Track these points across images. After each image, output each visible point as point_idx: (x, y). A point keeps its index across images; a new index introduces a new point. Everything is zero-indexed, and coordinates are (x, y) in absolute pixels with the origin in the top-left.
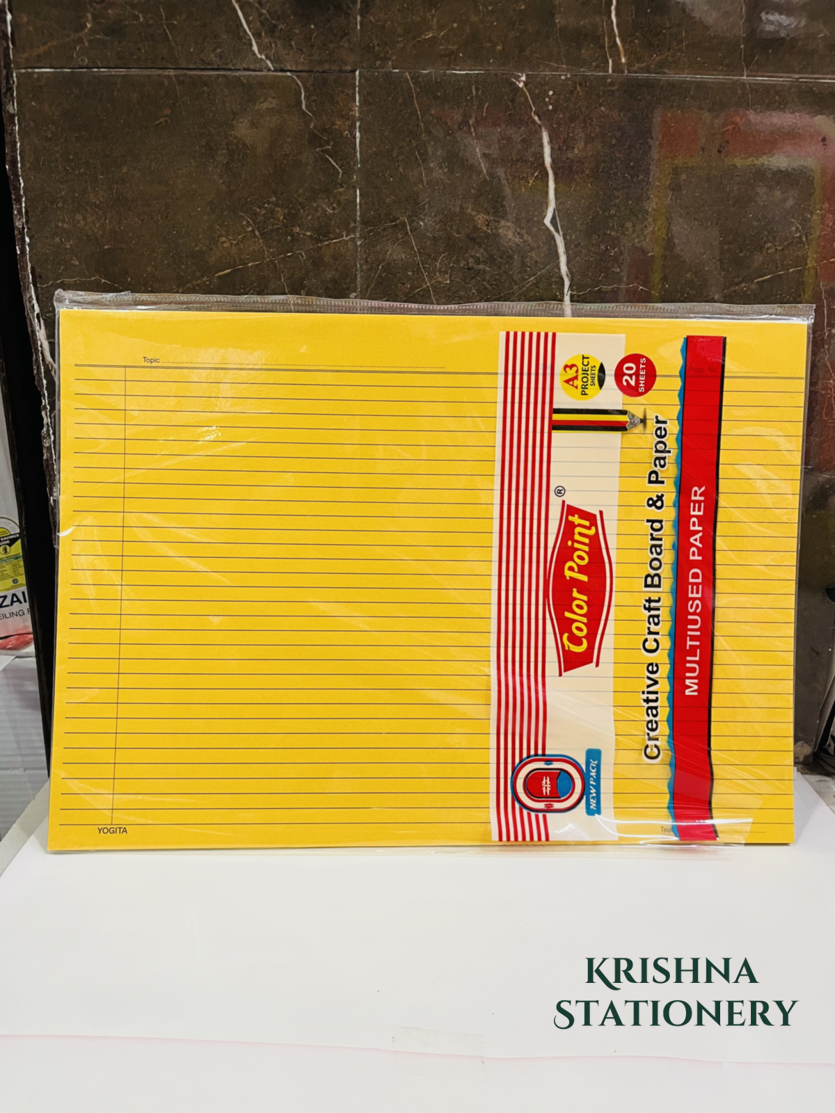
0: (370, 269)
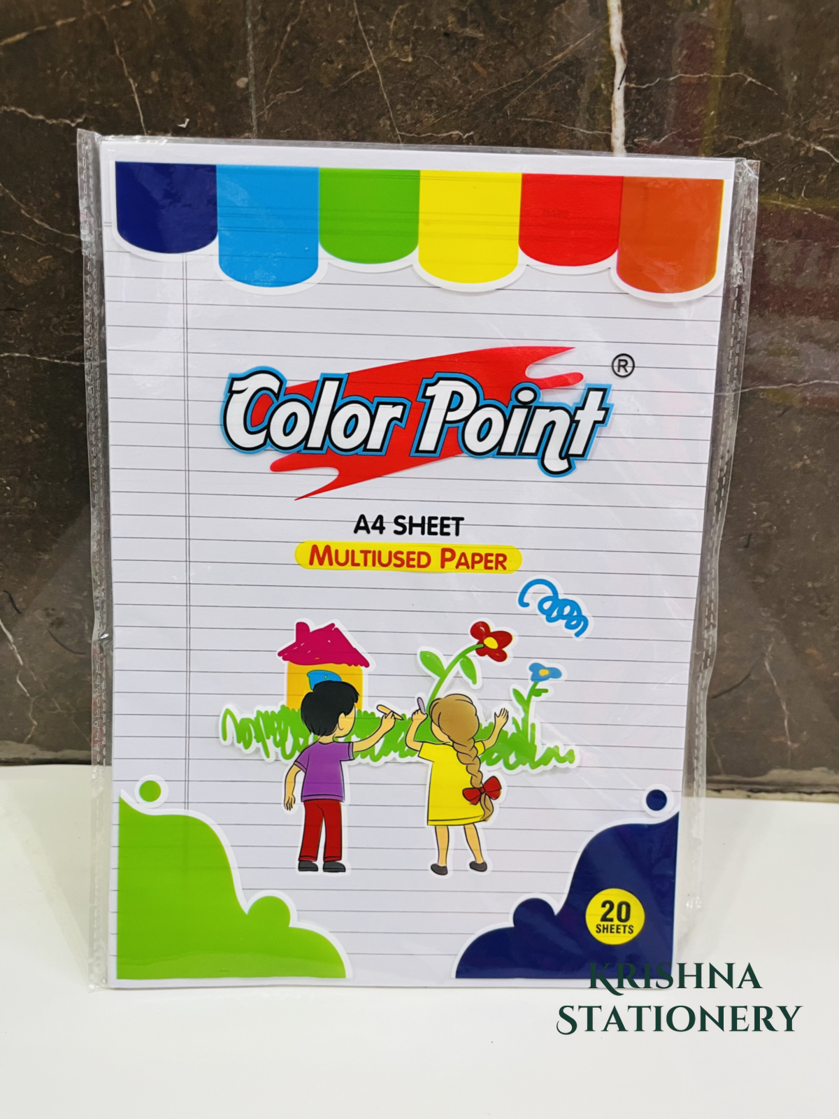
0: (270, 33)
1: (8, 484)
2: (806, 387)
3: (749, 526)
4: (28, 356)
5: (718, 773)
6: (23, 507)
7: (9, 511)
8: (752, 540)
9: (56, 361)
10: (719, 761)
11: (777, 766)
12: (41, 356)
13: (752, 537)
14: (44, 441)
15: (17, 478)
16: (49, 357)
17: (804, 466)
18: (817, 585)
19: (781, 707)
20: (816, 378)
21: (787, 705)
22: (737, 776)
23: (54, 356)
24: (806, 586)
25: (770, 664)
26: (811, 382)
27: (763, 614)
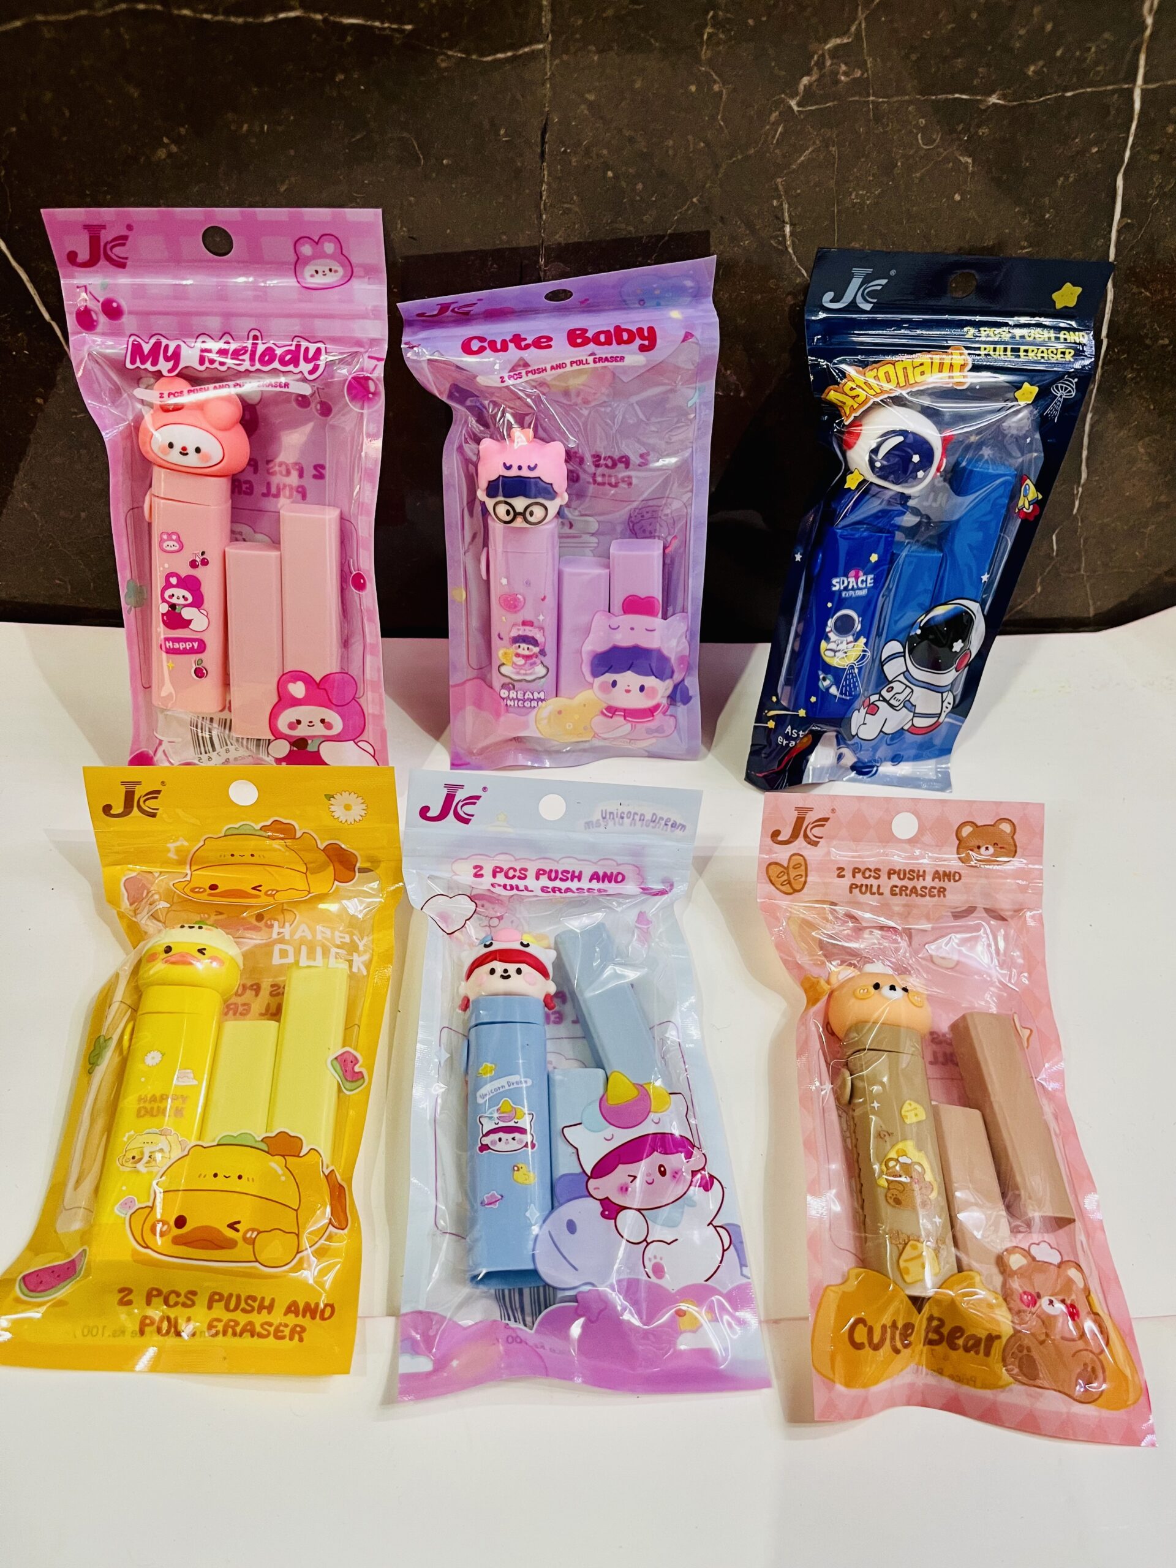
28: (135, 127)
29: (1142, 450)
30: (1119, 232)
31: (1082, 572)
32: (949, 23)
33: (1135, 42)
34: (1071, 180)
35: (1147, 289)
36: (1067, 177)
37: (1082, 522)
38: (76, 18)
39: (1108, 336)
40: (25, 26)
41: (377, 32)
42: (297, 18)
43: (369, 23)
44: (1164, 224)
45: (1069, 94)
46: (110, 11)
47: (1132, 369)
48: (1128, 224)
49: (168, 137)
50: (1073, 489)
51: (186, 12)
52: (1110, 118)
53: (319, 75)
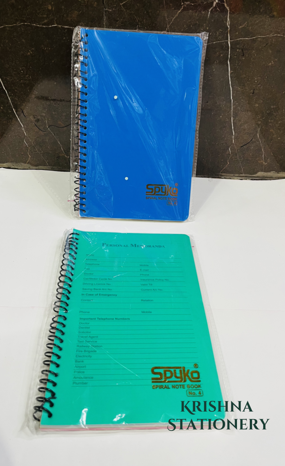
1: (22, 70)
2: (272, 36)
3: (254, 86)
4: (29, 24)
5: (242, 174)
6: (27, 79)
7: (22, 79)
8: (255, 91)
9: (38, 26)
10: (242, 169)
11: (260, 171)
12: (33, 24)
13: (255, 90)
14: (34, 55)
15: (25, 68)
16: (36, 24)
17: (272, 64)
18: (274, 107)
19: (262, 150)
20: (276, 34)
21: (264, 150)
22: (248, 175)
23: (38, 24)
24: (271, 107)
25: (259, 135)
26: (274, 35)
27: (258, 118)
28: (24, 48)
29: (246, 127)
30: (230, 74)
31: (238, 159)
32: (186, 28)
33: (226, 32)
34: (218, 62)
35: (239, 87)
36: (217, 62)
37: (236, 145)
38: (13, 26)
39: (233, 99)
40: (3, 27)
41: (71, 29)
42: (56, 26)
43: (70, 27)
44: (240, 72)
45: (214, 43)
46: (20, 24)
47: (240, 107)
48: (232, 72)
49: (30, 50)
50: (232, 136)
51: (34, 25)
52: (224, 48)
53: (60, 38)
